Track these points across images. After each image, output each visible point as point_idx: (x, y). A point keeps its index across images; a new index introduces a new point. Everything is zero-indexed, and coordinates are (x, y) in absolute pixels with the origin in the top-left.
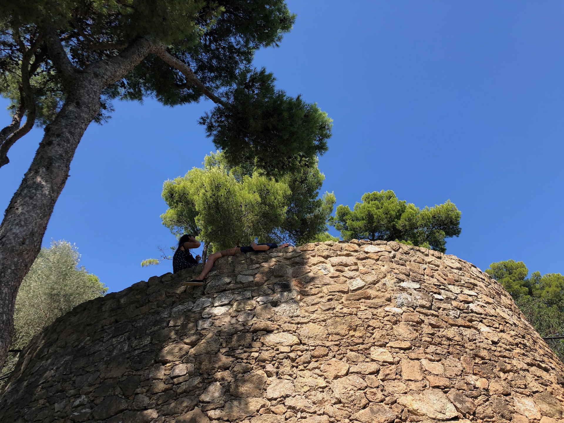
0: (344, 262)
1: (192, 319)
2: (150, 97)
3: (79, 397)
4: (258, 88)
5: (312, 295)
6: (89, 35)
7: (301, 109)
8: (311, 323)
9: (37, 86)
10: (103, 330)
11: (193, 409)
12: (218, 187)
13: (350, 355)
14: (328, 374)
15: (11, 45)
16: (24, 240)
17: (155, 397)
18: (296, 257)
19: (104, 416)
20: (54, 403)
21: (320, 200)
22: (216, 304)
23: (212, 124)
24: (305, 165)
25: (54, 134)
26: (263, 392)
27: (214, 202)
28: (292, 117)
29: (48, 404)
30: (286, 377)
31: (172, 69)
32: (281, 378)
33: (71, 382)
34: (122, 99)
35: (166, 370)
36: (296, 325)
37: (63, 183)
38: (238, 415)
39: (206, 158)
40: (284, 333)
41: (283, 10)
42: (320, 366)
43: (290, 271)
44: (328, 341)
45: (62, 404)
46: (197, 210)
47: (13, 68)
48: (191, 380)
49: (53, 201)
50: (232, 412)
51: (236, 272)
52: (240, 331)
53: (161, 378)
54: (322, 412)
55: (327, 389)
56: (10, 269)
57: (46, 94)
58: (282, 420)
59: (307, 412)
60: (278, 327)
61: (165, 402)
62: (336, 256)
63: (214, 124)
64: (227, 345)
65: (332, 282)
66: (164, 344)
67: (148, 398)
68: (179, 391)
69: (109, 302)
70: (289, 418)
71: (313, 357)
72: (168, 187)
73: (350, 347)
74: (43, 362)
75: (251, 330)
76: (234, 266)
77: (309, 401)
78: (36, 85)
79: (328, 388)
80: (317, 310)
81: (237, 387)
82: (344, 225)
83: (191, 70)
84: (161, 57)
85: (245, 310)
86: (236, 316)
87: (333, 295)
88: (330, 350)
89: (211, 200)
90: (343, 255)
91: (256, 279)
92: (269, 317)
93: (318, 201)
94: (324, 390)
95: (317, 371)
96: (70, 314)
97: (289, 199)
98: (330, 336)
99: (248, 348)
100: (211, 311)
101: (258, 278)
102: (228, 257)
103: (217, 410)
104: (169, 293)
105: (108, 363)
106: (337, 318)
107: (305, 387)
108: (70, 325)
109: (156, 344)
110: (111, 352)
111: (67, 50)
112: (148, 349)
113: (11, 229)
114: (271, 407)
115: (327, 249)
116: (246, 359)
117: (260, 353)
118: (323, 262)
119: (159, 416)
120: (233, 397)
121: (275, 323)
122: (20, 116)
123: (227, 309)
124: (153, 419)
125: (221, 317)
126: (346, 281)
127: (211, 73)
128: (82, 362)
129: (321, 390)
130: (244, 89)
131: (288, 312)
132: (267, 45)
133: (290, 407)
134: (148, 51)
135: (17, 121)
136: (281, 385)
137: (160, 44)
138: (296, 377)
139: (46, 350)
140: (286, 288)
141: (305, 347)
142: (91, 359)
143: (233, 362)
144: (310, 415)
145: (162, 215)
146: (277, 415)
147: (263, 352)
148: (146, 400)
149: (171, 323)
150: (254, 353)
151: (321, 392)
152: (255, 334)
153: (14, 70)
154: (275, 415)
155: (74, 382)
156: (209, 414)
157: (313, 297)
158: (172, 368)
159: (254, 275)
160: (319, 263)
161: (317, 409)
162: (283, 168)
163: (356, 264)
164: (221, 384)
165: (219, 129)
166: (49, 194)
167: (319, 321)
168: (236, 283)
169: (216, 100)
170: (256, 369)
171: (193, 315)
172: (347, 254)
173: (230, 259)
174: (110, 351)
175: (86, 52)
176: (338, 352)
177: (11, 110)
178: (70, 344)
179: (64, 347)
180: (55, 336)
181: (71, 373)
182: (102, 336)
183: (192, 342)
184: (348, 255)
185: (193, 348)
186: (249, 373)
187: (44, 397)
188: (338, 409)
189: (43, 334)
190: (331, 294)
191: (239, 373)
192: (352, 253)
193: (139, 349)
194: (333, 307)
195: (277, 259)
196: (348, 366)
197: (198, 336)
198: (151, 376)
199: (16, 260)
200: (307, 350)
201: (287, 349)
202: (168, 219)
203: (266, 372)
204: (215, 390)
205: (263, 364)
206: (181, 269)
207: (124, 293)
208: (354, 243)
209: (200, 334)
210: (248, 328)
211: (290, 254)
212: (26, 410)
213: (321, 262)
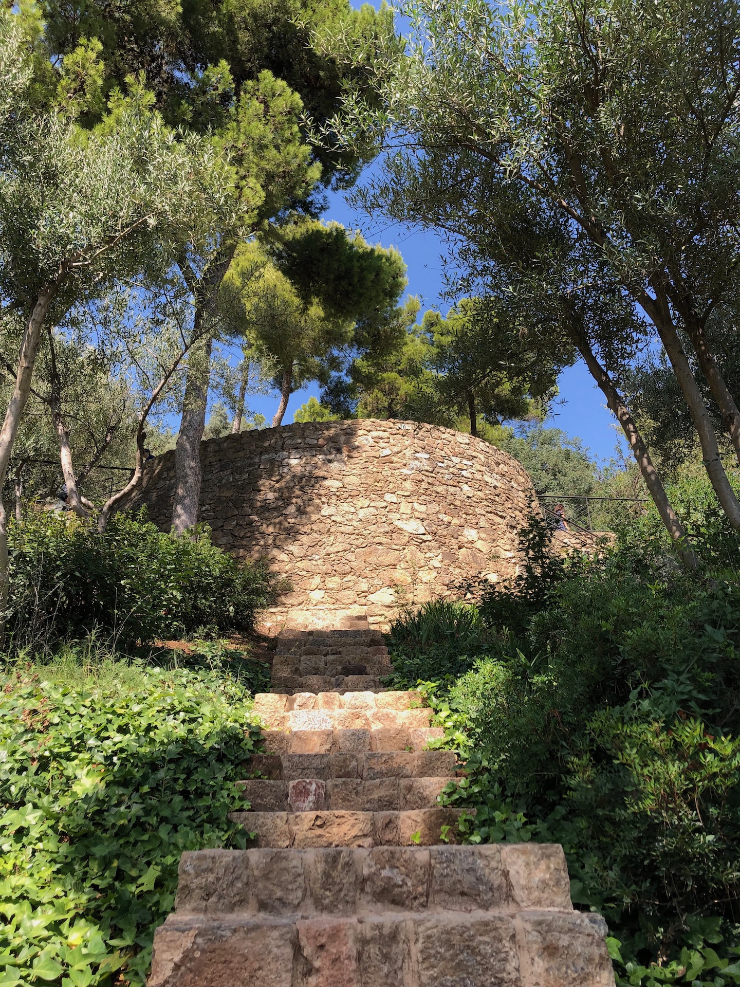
0: (381, 436)
5: (356, 458)
8: (352, 476)
11: (279, 517)
14: (357, 505)
17: (256, 510)
18: (349, 429)
22: (291, 457)
26: (319, 512)
30: (333, 505)
32: (330, 506)
35: (261, 495)
36: (342, 476)
38: (305, 522)
40: (334, 480)
42: (353, 501)
43: (343, 438)
44: (360, 487)
48: (277, 502)
50: (302, 520)
52: (307, 476)
53: (258, 499)
54: (350, 525)
55: (355, 513)
58: (329, 526)
60: (331, 476)
61: (262, 513)
62: (376, 431)
64: (299, 484)
65: (370, 450)
66: (258, 479)
68: (270, 507)
80: (356, 468)
85: (310, 463)
86: (305, 467)
90: (381, 431)
91: (319, 442)
92: (326, 469)
95: (351, 503)
98: (362, 485)
99: (312, 487)
100: (288, 462)
101: (321, 441)
103: (293, 519)
104: (258, 445)
106: (368, 474)
107: (343, 511)
109: (252, 479)
112: (247, 481)
114: (323, 520)
115: (371, 425)
116: (310, 493)
118: (366, 435)
119: (259, 519)
120: (302, 513)
121: (329, 473)
123: (299, 461)
124: (256, 520)
125: (295, 466)
126: (379, 449)
129: (352, 513)
131: (338, 468)
133: (333, 521)
136: (329, 509)
138: (339, 506)
141: (346, 490)
143: (302, 494)
144: (344, 525)
147: (321, 490)
148: (250, 511)
149: (262, 467)
150: (315, 490)
152: (316, 479)
154: (324, 524)
156: (288, 521)
158: (265, 494)
159: (318, 439)
160: (363, 435)
161: (348, 523)
163: (389, 438)
164: (295, 506)
167: (357, 475)
168: (305, 443)
170: (316, 499)
171: (276, 463)
176: (365, 494)
183: (276, 480)
184: (384, 431)
185: (277, 483)
186: (311, 501)
190: (368, 458)
191: (306, 501)
192: (388, 429)
193: (241, 481)
194: (367, 466)
196: (369, 502)
198: (251, 498)
201: (335, 490)
203: (322, 502)
204: (292, 508)
205: (320, 497)
208: (391, 422)
209: (282, 476)
210: (312, 475)
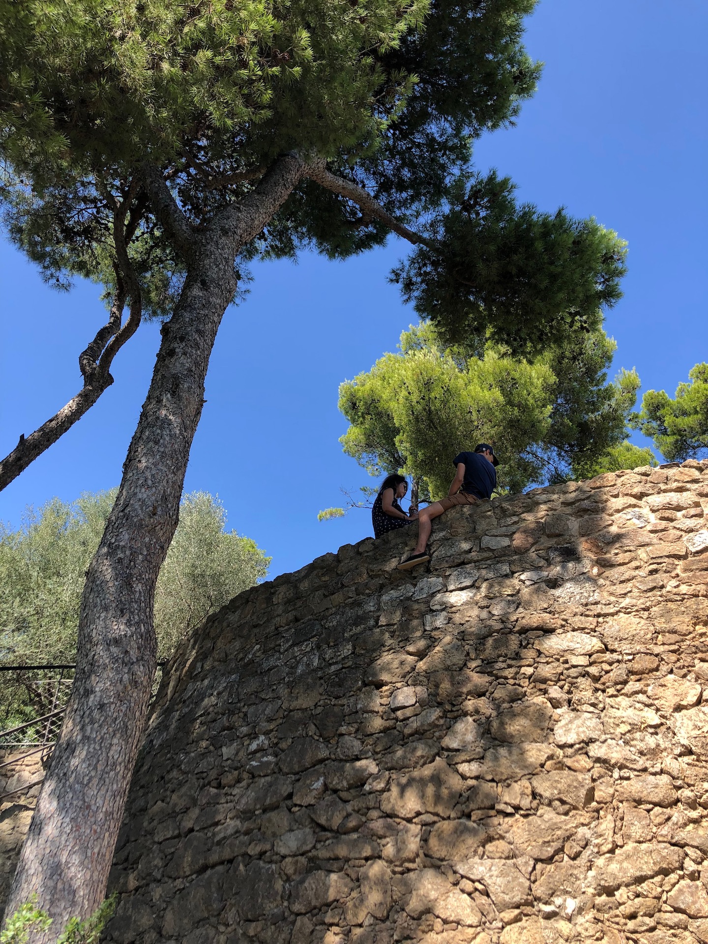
0: (675, 503)
1: (415, 613)
2: (307, 249)
3: (256, 737)
4: (486, 207)
5: (620, 565)
6: (204, 164)
7: (565, 231)
8: (621, 615)
9: (138, 257)
10: (278, 633)
11: (433, 761)
12: (428, 385)
13: (700, 668)
14: (662, 702)
15: (94, 201)
16: (155, 508)
17: (370, 741)
18: (584, 500)
19: (296, 768)
20: (221, 747)
21: (611, 387)
22: (451, 587)
23: (411, 280)
24: (582, 328)
25: (176, 338)
26: (547, 734)
27: (425, 409)
28: (550, 248)
29: (211, 748)
30: (586, 707)
31: (337, 196)
32: (578, 711)
33: (241, 715)
34: (262, 258)
35: (381, 697)
36: (595, 620)
37: (198, 413)
38: (509, 771)
39: (403, 336)
40: (575, 633)
41: (518, 57)
42: (645, 689)
43: (574, 524)
44: (656, 644)
45: (232, 747)
46: (397, 425)
47: (102, 235)
48: (424, 713)
49: (187, 443)
50: (499, 766)
51: (479, 532)
52: (498, 631)
53: (376, 709)
54: (658, 770)
55: (663, 729)
56: (141, 554)
57: (151, 268)
58: (587, 782)
59: (631, 769)
60: (564, 623)
61: (386, 749)
62: (659, 493)
63: (414, 279)
64: (478, 655)
65: (655, 541)
66: (375, 655)
67: (359, 742)
68: (407, 731)
69: (282, 590)
70: (599, 778)
71: (631, 672)
72: (346, 392)
73: (699, 655)
74: (198, 683)
75: (516, 629)
76: (474, 522)
77: (632, 749)
78: (135, 256)
79: (665, 727)
80: (630, 592)
81: (502, 724)
82: (659, 426)
83: (369, 195)
84: (319, 181)
85: (501, 596)
86: (488, 607)
87: (658, 564)
88: (663, 659)
89: (419, 407)
90: (671, 491)
91: (514, 542)
92: (545, 606)
93: (607, 390)
94: (658, 731)
95: (641, 697)
96: (225, 609)
97: (553, 392)
98: (660, 636)
99: (513, 659)
100: (445, 599)
101: (519, 540)
102: (462, 507)
103: (473, 763)
104: (373, 571)
105: (291, 686)
106: (669, 604)
107: (622, 725)
108: (228, 626)
109: (362, 654)
110: (294, 668)
111: (174, 193)
112: (350, 663)
113: (135, 494)
114: (565, 760)
115: (640, 482)
116: (512, 678)
117: (536, 668)
118: (635, 506)
119: (379, 771)
120: (497, 742)
121: (557, 616)
122: (120, 308)
123: (471, 595)
124: (371, 775)
125: (462, 608)
126: (681, 536)
127: (401, 192)
128: (253, 685)
129: (652, 730)
130: (461, 212)
131: (578, 597)
132: (494, 126)
133: (598, 760)
134: (298, 175)
135: (116, 317)
136: (578, 722)
137: (316, 160)
138: (604, 708)
139: (199, 665)
140: (570, 554)
141: (615, 656)
142: (266, 678)
143: (491, 683)
144: (636, 773)
145: (342, 438)
146: (577, 773)
147: (541, 665)
148: (356, 745)
149: (383, 621)
150: (526, 668)
151: (652, 734)
152: (524, 636)
153: (103, 239)
154: (572, 773)
155: (246, 715)
156: (460, 770)
157: (622, 568)
158: (392, 693)
159: (510, 536)
160: (627, 507)
161: (648, 764)
162: (540, 339)
163: (697, 505)
164: (474, 721)
165: (424, 286)
166: (181, 434)
167: (637, 611)
168: (481, 550)
169: (413, 238)
170: (531, 694)
171: (416, 606)
172: (678, 488)
173: (465, 510)
174: (292, 668)
175: (202, 191)
176: (678, 664)
177: (106, 301)
178: (232, 656)
179: (224, 660)
180: (209, 644)
181: (239, 701)
182: (278, 643)
183: (418, 651)
184: (680, 490)
185: (421, 660)
186: (519, 702)
187: (206, 737)
188: (688, 764)
189: (192, 641)
190: (655, 561)
191: (503, 702)
192: (688, 486)
193: (336, 663)
194: (661, 583)
195: (549, 505)
196: (699, 688)
197: (428, 642)
198: (359, 706)
199: (147, 539)
200: (618, 661)
201: (583, 661)
202: (351, 443)
203: (550, 700)
204: (466, 729)
205: (543, 686)
206: (388, 531)
207: (303, 574)
208: (691, 467)
209: (431, 637)
210: (510, 626)
211: (573, 495)
212: (182, 756)
213: (630, 506)
